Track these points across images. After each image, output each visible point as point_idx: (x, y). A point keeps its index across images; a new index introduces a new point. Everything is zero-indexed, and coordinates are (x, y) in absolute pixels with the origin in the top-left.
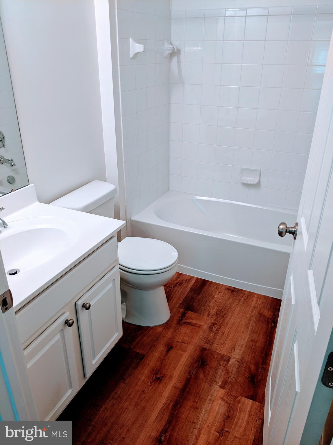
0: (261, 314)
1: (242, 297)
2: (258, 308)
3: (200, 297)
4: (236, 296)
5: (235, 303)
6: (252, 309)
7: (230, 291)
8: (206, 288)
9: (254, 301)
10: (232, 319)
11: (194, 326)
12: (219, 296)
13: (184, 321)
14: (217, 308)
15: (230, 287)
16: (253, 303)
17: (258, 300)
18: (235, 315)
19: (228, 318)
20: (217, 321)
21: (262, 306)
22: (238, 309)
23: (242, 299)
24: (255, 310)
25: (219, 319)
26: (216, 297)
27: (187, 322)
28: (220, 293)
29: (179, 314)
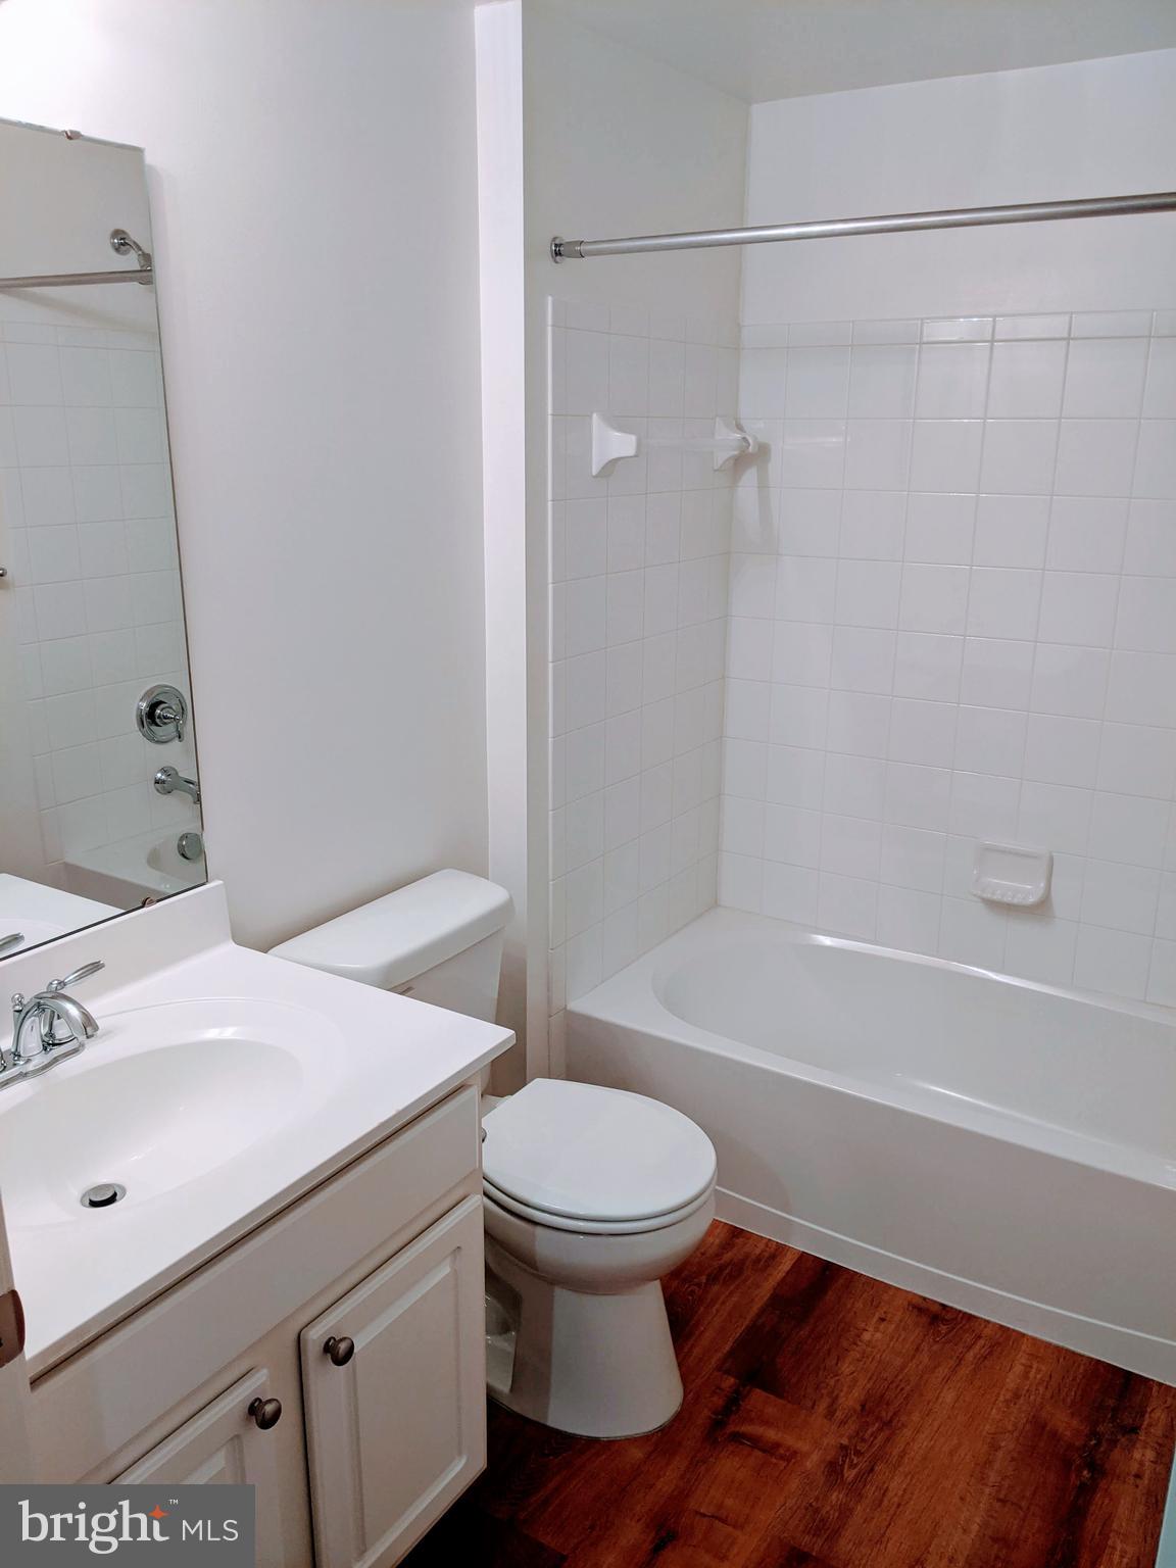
0: (1039, 1426)
1: (969, 1348)
2: (1033, 1397)
3: (804, 1333)
4: (945, 1343)
5: (942, 1371)
6: (1007, 1402)
7: (924, 1320)
8: (830, 1296)
9: (1018, 1369)
10: (923, 1436)
11: (772, 1455)
12: (878, 1335)
13: (731, 1428)
14: (869, 1386)
15: (925, 1299)
16: (1012, 1380)
17: (1035, 1366)
18: (936, 1424)
19: (908, 1432)
20: (863, 1440)
21: (1048, 1395)
22: (949, 1396)
23: (970, 1356)
24: (1017, 1406)
25: (869, 1432)
26: (866, 1336)
27: (744, 1436)
28: (885, 1322)
29: (715, 1399)
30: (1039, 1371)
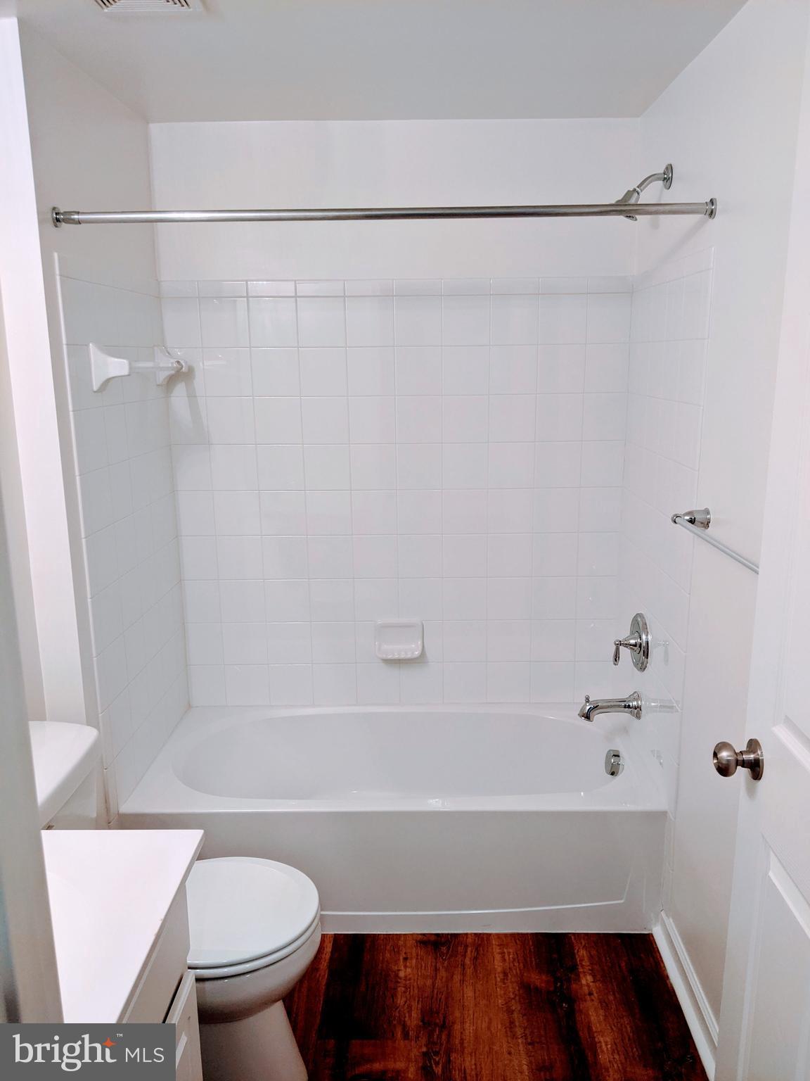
0: (527, 989)
1: (464, 956)
2: (514, 971)
3: (362, 988)
4: (449, 958)
5: (457, 978)
6: (503, 981)
7: (430, 948)
8: (368, 956)
9: (498, 957)
10: (467, 1024)
12: (409, 970)
14: (420, 1006)
15: (424, 935)
16: (498, 965)
17: (505, 950)
18: (471, 1012)
19: (458, 1026)
20: (434, 1044)
21: (521, 965)
22: (469, 993)
23: (467, 961)
24: (509, 980)
25: (435, 1036)
26: (402, 974)
28: (408, 961)
29: (328, 1059)
30: (509, 953)
